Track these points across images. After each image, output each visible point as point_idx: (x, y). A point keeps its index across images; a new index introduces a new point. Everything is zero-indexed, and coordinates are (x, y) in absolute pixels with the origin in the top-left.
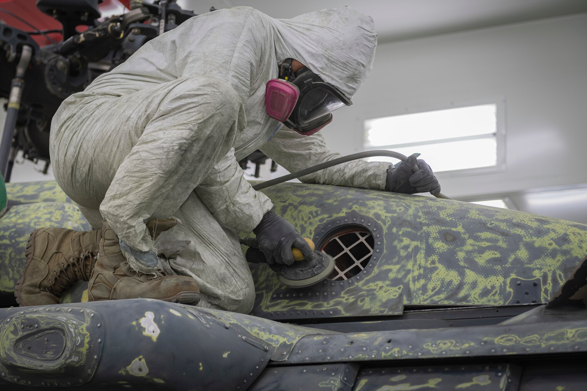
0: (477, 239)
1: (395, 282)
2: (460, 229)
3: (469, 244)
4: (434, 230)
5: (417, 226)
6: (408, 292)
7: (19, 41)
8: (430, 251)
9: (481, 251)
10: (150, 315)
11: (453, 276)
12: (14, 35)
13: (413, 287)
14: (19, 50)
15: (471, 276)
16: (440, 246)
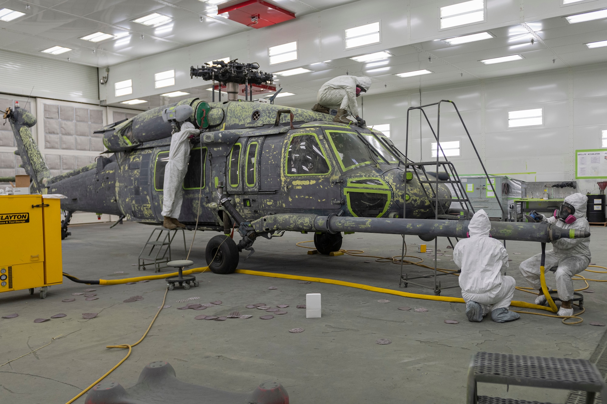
0: (273, 113)
1: (262, 121)
2: (271, 111)
3: (272, 114)
4: (267, 112)
5: (265, 111)
6: (263, 122)
7: (212, 71)
8: (267, 115)
9: (273, 115)
10: (220, 134)
11: (269, 119)
12: (210, 70)
13: (264, 121)
14: (212, 73)
15: (272, 119)
16: (268, 114)
